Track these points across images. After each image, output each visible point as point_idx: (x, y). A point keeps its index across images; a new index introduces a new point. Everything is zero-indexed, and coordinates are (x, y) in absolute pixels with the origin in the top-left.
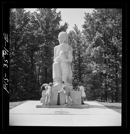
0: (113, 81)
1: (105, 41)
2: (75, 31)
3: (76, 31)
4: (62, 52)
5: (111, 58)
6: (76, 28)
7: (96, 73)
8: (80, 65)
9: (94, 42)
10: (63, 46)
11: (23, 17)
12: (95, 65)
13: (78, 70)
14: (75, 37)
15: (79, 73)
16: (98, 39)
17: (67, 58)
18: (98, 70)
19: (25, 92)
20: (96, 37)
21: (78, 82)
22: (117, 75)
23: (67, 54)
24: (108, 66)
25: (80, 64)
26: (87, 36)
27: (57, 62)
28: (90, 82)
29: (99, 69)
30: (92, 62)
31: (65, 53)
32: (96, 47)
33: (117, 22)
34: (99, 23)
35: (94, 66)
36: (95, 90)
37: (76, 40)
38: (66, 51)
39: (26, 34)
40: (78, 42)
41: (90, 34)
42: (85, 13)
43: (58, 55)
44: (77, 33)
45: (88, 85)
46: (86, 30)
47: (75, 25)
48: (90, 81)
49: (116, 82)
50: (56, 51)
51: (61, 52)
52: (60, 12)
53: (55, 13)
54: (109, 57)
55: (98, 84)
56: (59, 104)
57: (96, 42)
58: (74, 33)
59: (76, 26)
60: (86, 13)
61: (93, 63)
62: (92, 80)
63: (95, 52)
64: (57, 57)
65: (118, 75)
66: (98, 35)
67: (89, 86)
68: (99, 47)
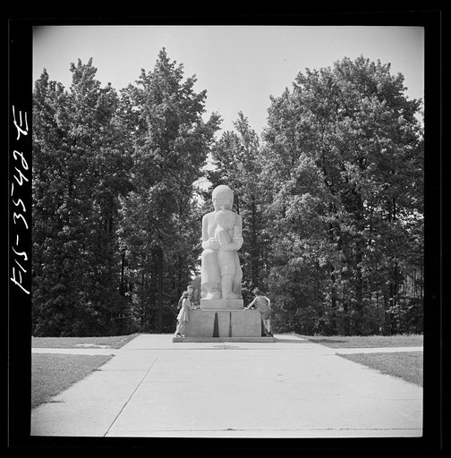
0: (349, 287)
1: (325, 174)
2: (239, 135)
3: (243, 134)
4: (221, 229)
5: (342, 222)
6: (242, 125)
7: (298, 265)
8: (255, 237)
9: (293, 181)
10: (222, 217)
11: (96, 106)
12: (298, 242)
13: (250, 252)
14: (238, 153)
15: (253, 262)
16: (304, 174)
17: (232, 241)
18: (305, 258)
19: (98, 320)
20: (299, 168)
21: (248, 288)
22: (360, 269)
23: (230, 232)
24: (336, 245)
25: (254, 232)
26: (277, 164)
27: (211, 251)
28: (283, 290)
29: (307, 255)
30: (289, 234)
31: (228, 232)
32: (300, 193)
33: (357, 124)
34: (309, 127)
35: (296, 245)
36: (299, 311)
37: (244, 162)
38: (230, 226)
39: (105, 155)
40: (250, 167)
41: (284, 155)
42: (271, 98)
43: (212, 235)
44: (247, 140)
45: (280, 298)
46: (273, 147)
47: (242, 116)
48: (283, 286)
49: (358, 289)
50: (207, 225)
51: (219, 229)
52: (205, 92)
53: (190, 92)
54: (337, 217)
55: (306, 295)
56: (216, 334)
57: (299, 180)
58: (237, 139)
59: (242, 118)
60: (275, 97)
61: (293, 237)
62: (291, 285)
63: (297, 208)
64: (211, 239)
65: (363, 270)
66: (305, 162)
67: (281, 301)
68: (308, 194)
